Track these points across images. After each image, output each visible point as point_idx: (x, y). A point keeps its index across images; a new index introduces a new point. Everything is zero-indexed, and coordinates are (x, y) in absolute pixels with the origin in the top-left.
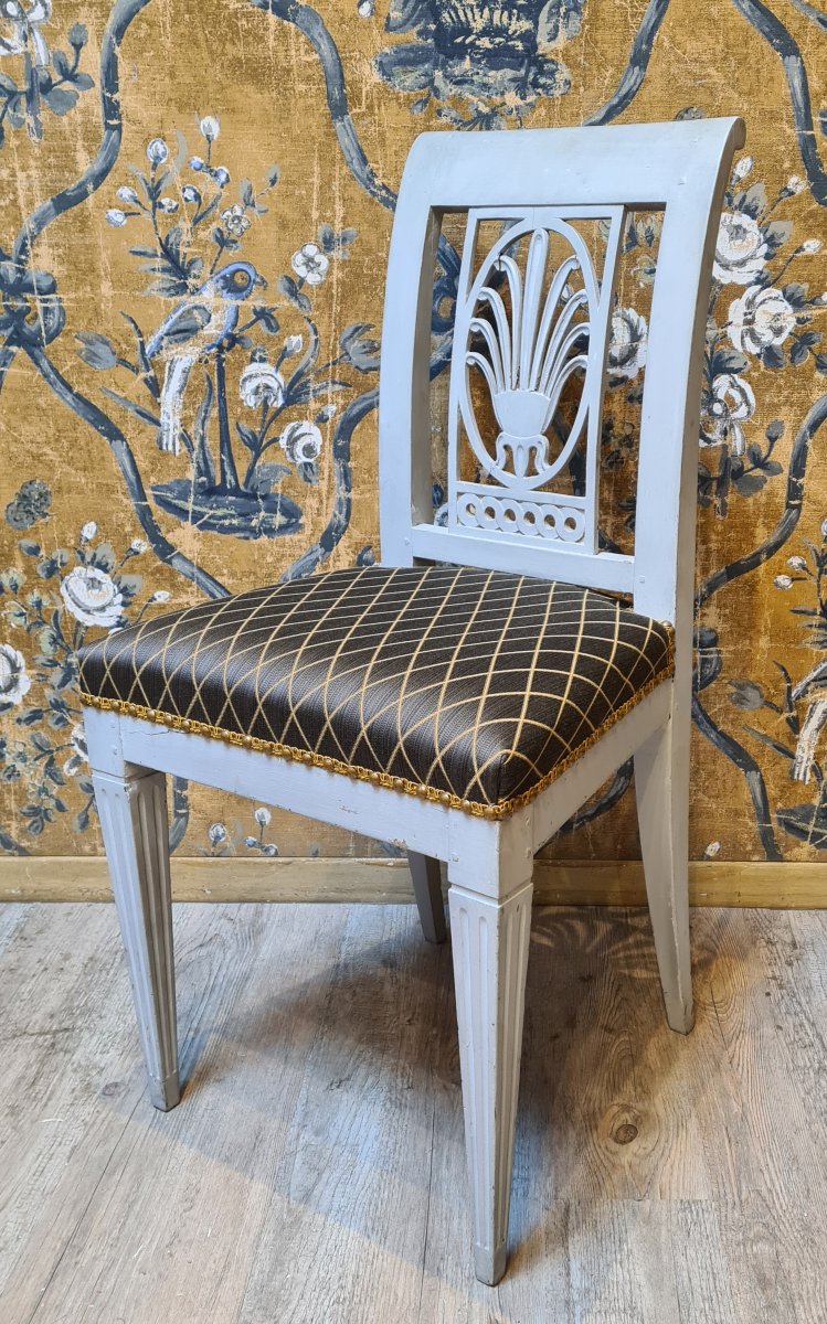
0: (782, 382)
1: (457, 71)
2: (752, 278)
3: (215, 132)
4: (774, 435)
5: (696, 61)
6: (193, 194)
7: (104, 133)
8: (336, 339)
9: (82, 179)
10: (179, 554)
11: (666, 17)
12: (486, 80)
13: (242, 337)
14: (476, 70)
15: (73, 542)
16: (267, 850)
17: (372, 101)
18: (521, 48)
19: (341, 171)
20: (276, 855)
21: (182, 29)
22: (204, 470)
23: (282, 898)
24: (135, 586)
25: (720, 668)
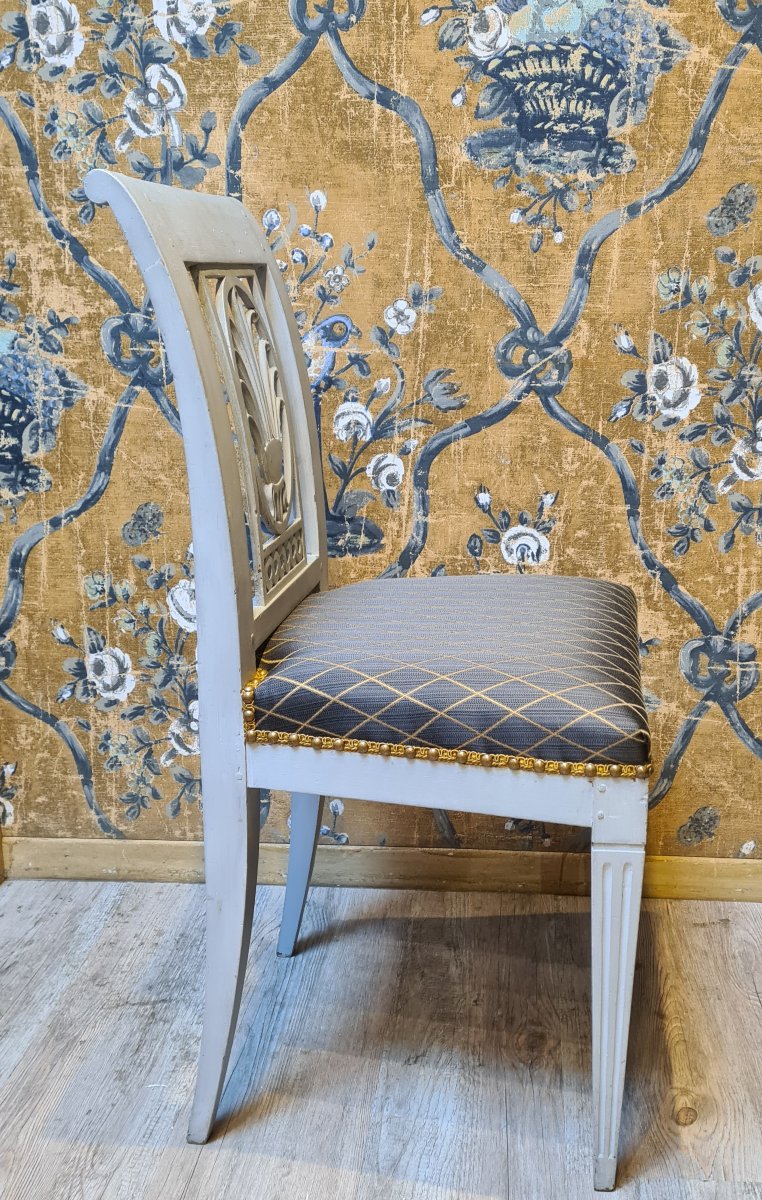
1: (536, 152)
3: (323, 203)
5: (748, 144)
6: (300, 256)
8: (420, 382)
11: (722, 107)
12: (561, 159)
13: (338, 380)
14: (552, 151)
15: (180, 557)
16: (339, 838)
17: (460, 178)
18: (593, 132)
19: (430, 237)
20: (347, 843)
21: (299, 116)
23: (351, 883)
25: (758, 680)
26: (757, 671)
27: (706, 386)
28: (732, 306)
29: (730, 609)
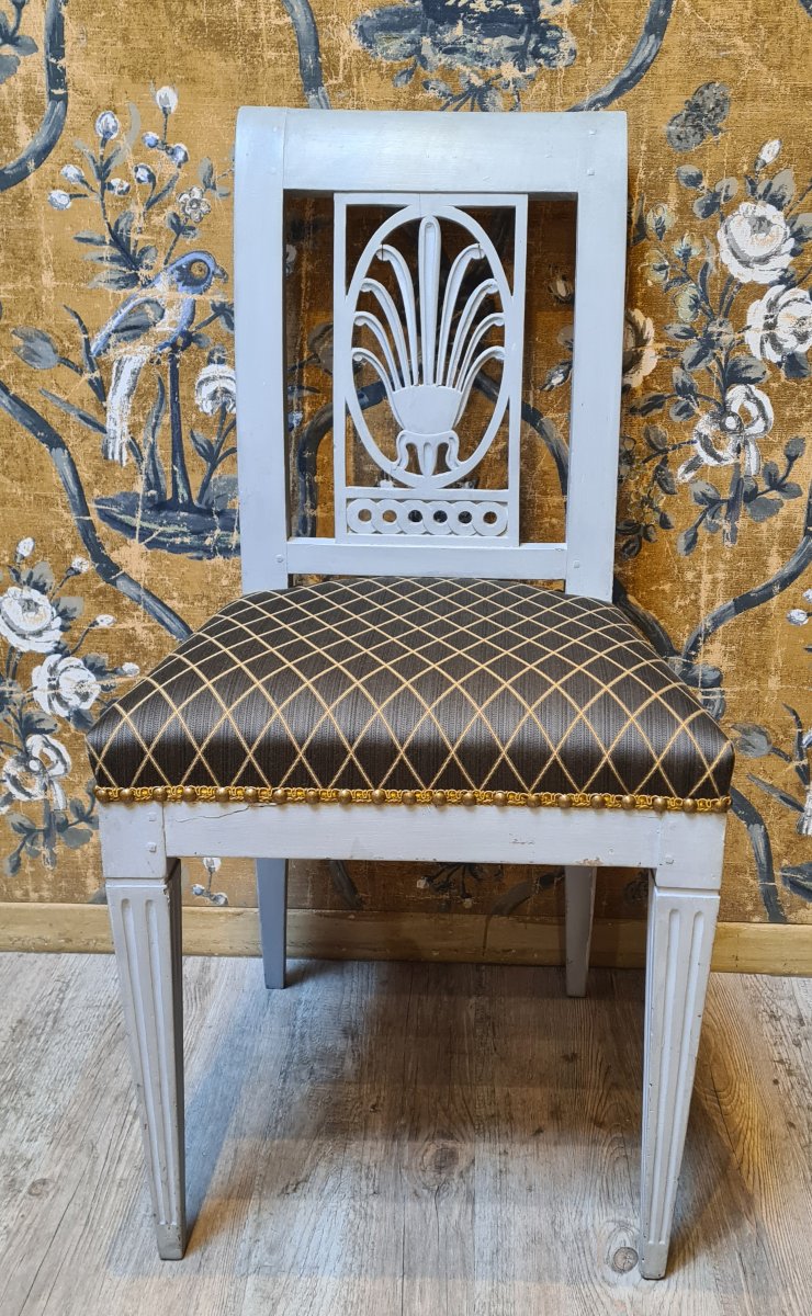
0: (805, 394)
1: (448, 38)
2: (775, 276)
3: (173, 104)
4: (793, 454)
5: (720, 29)
6: (146, 173)
7: (48, 104)
8: (303, 339)
9: (23, 155)
10: (124, 574)
12: (480, 49)
13: (200, 336)
14: (469, 37)
15: (7, 559)
16: (216, 899)
17: (350, 71)
18: (521, 12)
20: (226, 904)
22: (154, 483)
23: (231, 951)
24: (75, 609)
25: (723, 711)
26: (722, 699)
27: (663, 346)
28: (697, 244)
29: (691, 624)
